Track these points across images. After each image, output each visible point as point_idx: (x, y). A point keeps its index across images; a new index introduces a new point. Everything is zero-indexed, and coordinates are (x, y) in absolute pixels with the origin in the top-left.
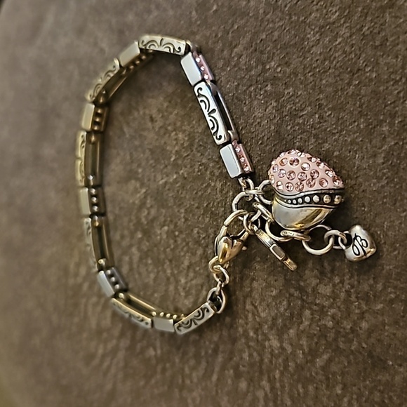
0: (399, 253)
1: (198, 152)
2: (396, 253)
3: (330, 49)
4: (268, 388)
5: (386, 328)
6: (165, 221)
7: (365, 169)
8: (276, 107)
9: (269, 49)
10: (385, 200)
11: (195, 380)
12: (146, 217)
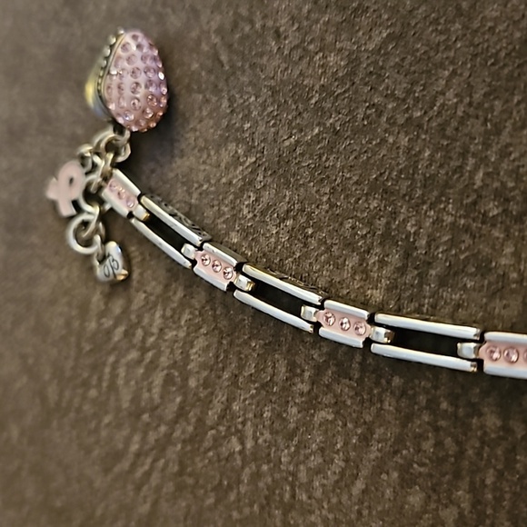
1: (366, 84)
4: (466, 505)
6: (288, 211)
11: (318, 494)
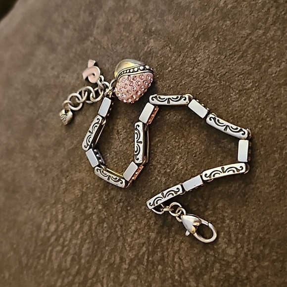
0: (280, 232)
2: (279, 231)
3: (245, 104)
5: (269, 277)
7: (262, 178)
8: (207, 134)
10: (273, 199)
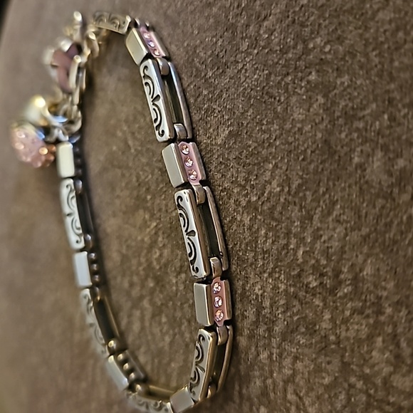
8: (324, 104)
9: (312, 18)
12: (158, 260)
